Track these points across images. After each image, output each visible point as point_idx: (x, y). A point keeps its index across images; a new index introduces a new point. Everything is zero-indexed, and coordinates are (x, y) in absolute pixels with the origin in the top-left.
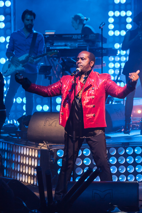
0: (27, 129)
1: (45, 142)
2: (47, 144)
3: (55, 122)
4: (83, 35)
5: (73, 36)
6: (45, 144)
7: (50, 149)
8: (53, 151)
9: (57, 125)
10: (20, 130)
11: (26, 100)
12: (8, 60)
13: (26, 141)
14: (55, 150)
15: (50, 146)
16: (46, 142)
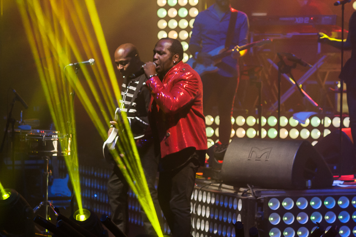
0: (221, 165)
1: (249, 186)
2: (252, 189)
3: (266, 154)
4: (312, 18)
5: (297, 19)
6: (249, 190)
7: (258, 197)
8: (263, 200)
9: (268, 159)
10: (210, 166)
11: (220, 119)
12: (191, 56)
13: (218, 185)
14: (264, 198)
15: (258, 192)
16: (251, 187)
